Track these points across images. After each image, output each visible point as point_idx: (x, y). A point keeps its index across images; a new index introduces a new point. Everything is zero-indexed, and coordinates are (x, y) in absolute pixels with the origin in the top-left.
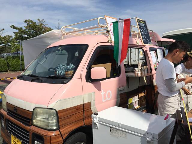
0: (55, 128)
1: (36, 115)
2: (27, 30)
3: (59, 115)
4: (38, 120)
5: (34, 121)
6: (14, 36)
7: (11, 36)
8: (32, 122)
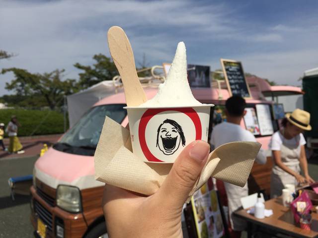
0: (78, 210)
1: (60, 194)
2: (98, 70)
3: (83, 194)
4: (62, 200)
5: (58, 201)
6: (78, 79)
7: (74, 81)
8: (56, 202)
